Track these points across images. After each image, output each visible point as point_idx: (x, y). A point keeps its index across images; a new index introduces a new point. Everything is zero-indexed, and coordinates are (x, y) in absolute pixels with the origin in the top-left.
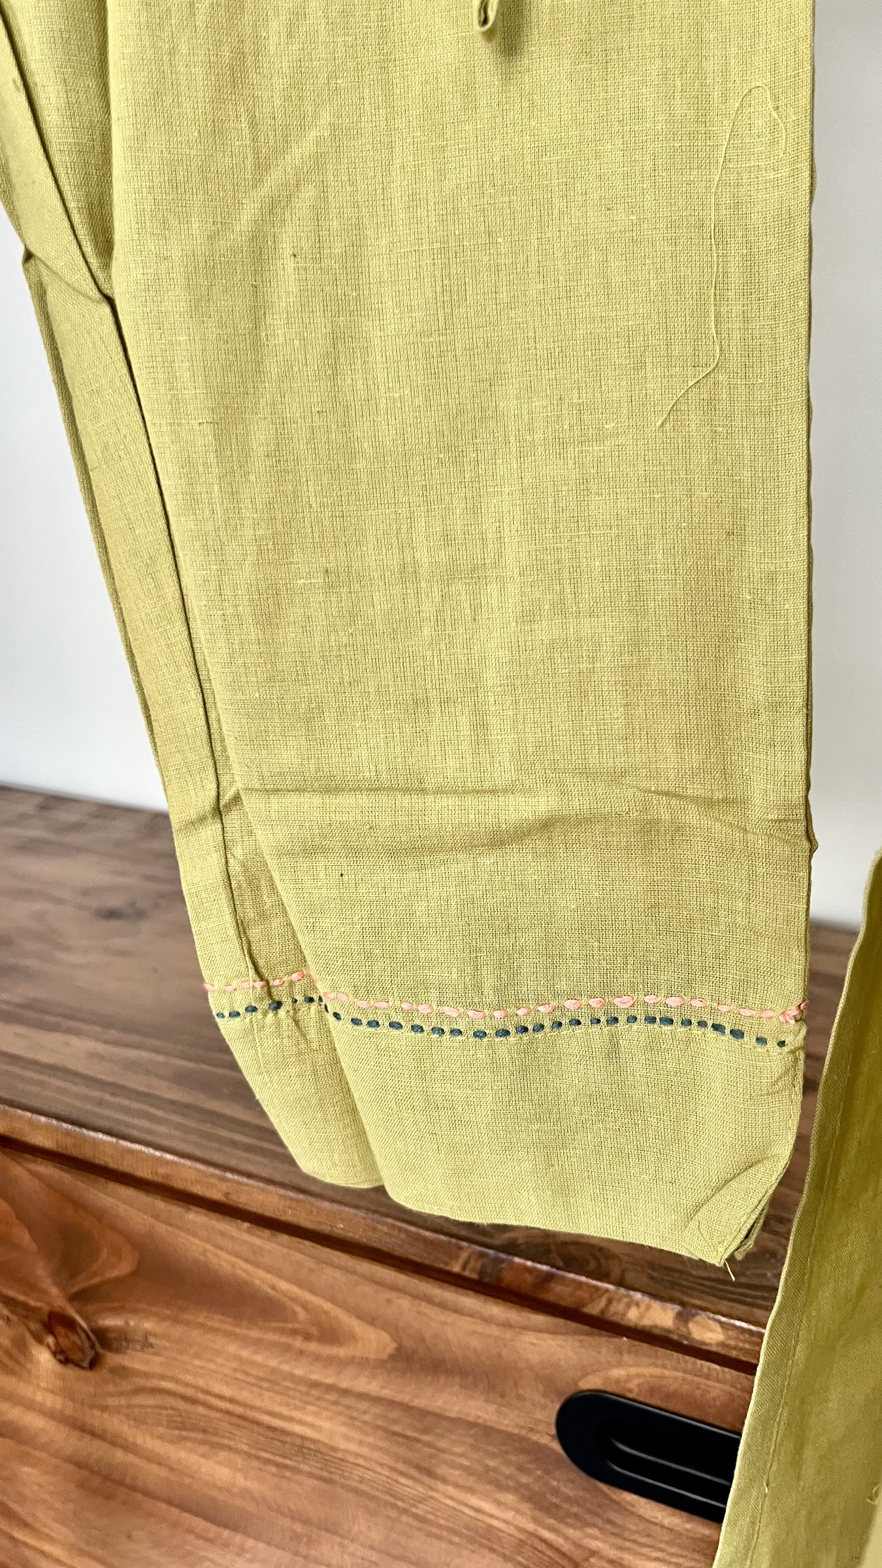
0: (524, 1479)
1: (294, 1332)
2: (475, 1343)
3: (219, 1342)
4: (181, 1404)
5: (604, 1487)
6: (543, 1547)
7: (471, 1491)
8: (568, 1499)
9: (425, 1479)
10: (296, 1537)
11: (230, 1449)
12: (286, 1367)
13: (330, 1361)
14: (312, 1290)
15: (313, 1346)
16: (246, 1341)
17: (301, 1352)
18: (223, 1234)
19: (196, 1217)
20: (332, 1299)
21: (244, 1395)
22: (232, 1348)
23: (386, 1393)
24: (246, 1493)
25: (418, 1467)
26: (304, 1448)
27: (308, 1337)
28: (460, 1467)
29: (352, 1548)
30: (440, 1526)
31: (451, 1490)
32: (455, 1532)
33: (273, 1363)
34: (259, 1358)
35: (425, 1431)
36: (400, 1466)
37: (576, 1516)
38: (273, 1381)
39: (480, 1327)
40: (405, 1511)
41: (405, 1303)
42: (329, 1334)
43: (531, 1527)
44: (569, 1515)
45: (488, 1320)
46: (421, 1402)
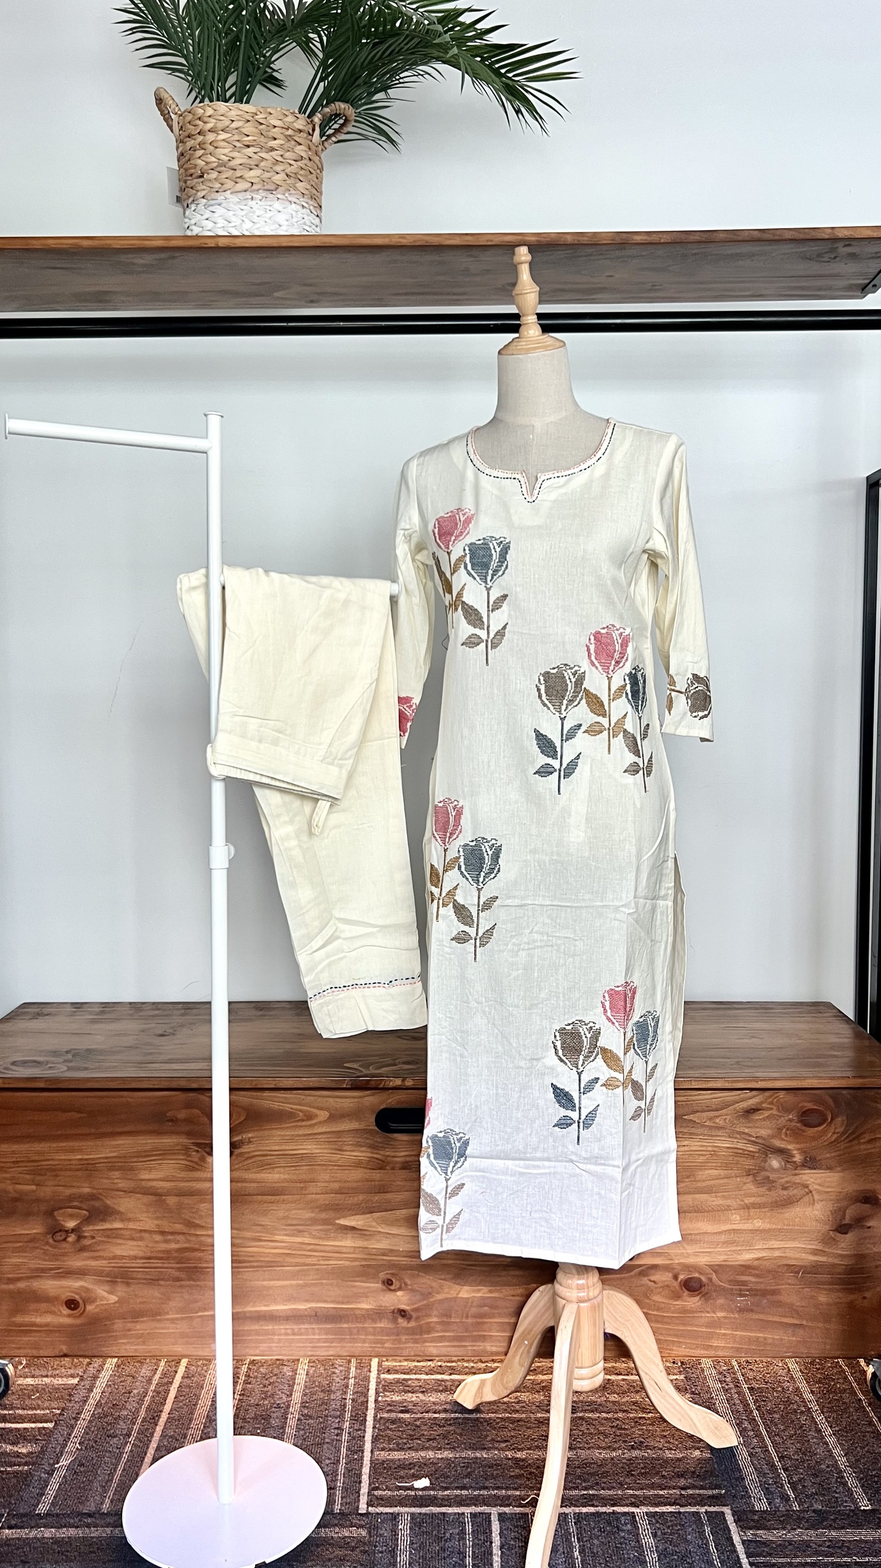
0: (368, 1141)
1: (299, 1120)
2: (351, 1105)
3: (274, 1132)
4: (261, 1158)
5: (390, 1135)
6: (375, 1160)
7: (353, 1151)
8: (380, 1143)
9: (341, 1153)
10: (302, 1188)
11: (279, 1167)
12: (296, 1133)
13: (310, 1126)
14: (303, 1105)
15: (304, 1123)
16: (284, 1129)
17: (301, 1126)
18: (275, 1097)
19: (266, 1094)
20: (310, 1106)
21: (284, 1147)
22: (279, 1133)
23: (328, 1130)
24: (285, 1181)
25: (338, 1150)
26: (302, 1157)
27: (303, 1120)
28: (348, 1145)
29: (319, 1184)
30: (345, 1166)
31: (348, 1153)
32: (347, 1166)
33: (292, 1133)
34: (288, 1133)
35: (340, 1138)
36: (333, 1152)
37: (383, 1147)
38: (292, 1139)
39: (352, 1100)
40: (335, 1165)
41: (331, 1100)
42: (309, 1117)
43: (371, 1155)
44: (381, 1147)
45: (354, 1097)
46: (336, 1129)
